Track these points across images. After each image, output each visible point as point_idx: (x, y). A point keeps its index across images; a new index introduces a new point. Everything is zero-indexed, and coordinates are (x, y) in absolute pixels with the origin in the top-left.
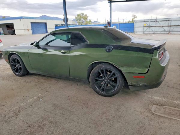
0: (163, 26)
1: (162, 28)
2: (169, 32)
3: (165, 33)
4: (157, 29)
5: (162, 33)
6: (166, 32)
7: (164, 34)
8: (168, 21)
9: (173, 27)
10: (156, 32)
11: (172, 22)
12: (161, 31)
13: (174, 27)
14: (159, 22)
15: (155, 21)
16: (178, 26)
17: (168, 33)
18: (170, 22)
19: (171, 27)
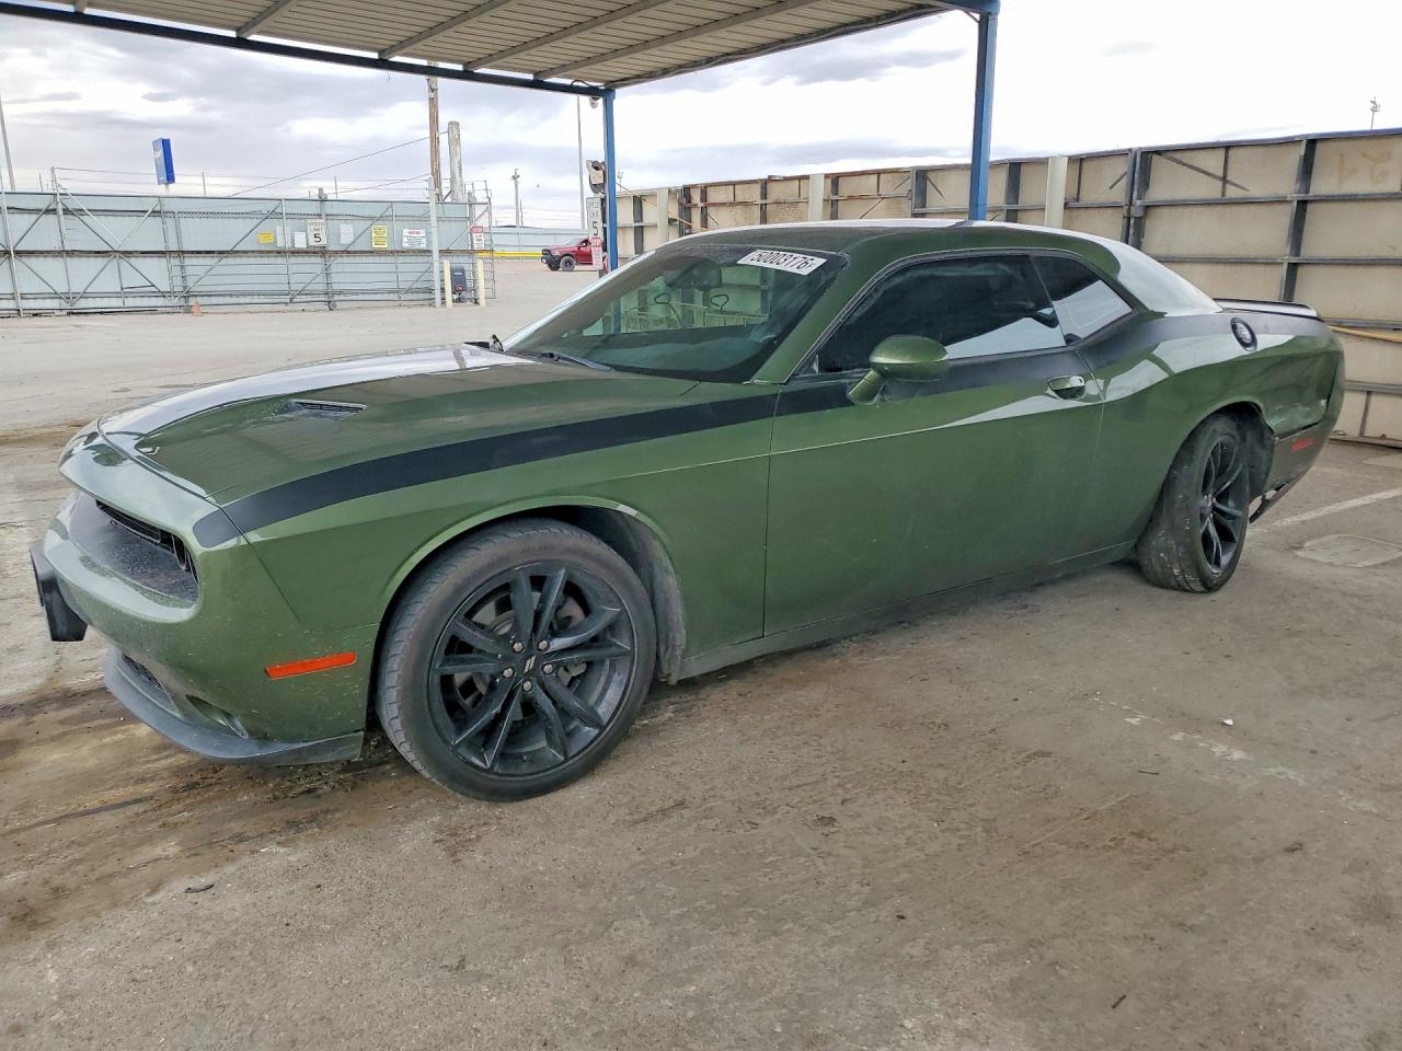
0: (128, 254)
1: (124, 263)
2: (186, 300)
3: (154, 302)
4: (82, 274)
5: (130, 302)
6: (163, 295)
7: (152, 310)
8: (155, 213)
9: (201, 260)
10: (84, 295)
11: (188, 225)
12: (122, 293)
13: (209, 261)
14: (91, 219)
15: (49, 211)
16: (232, 253)
17: (175, 301)
18: (170, 222)
19: (188, 261)
